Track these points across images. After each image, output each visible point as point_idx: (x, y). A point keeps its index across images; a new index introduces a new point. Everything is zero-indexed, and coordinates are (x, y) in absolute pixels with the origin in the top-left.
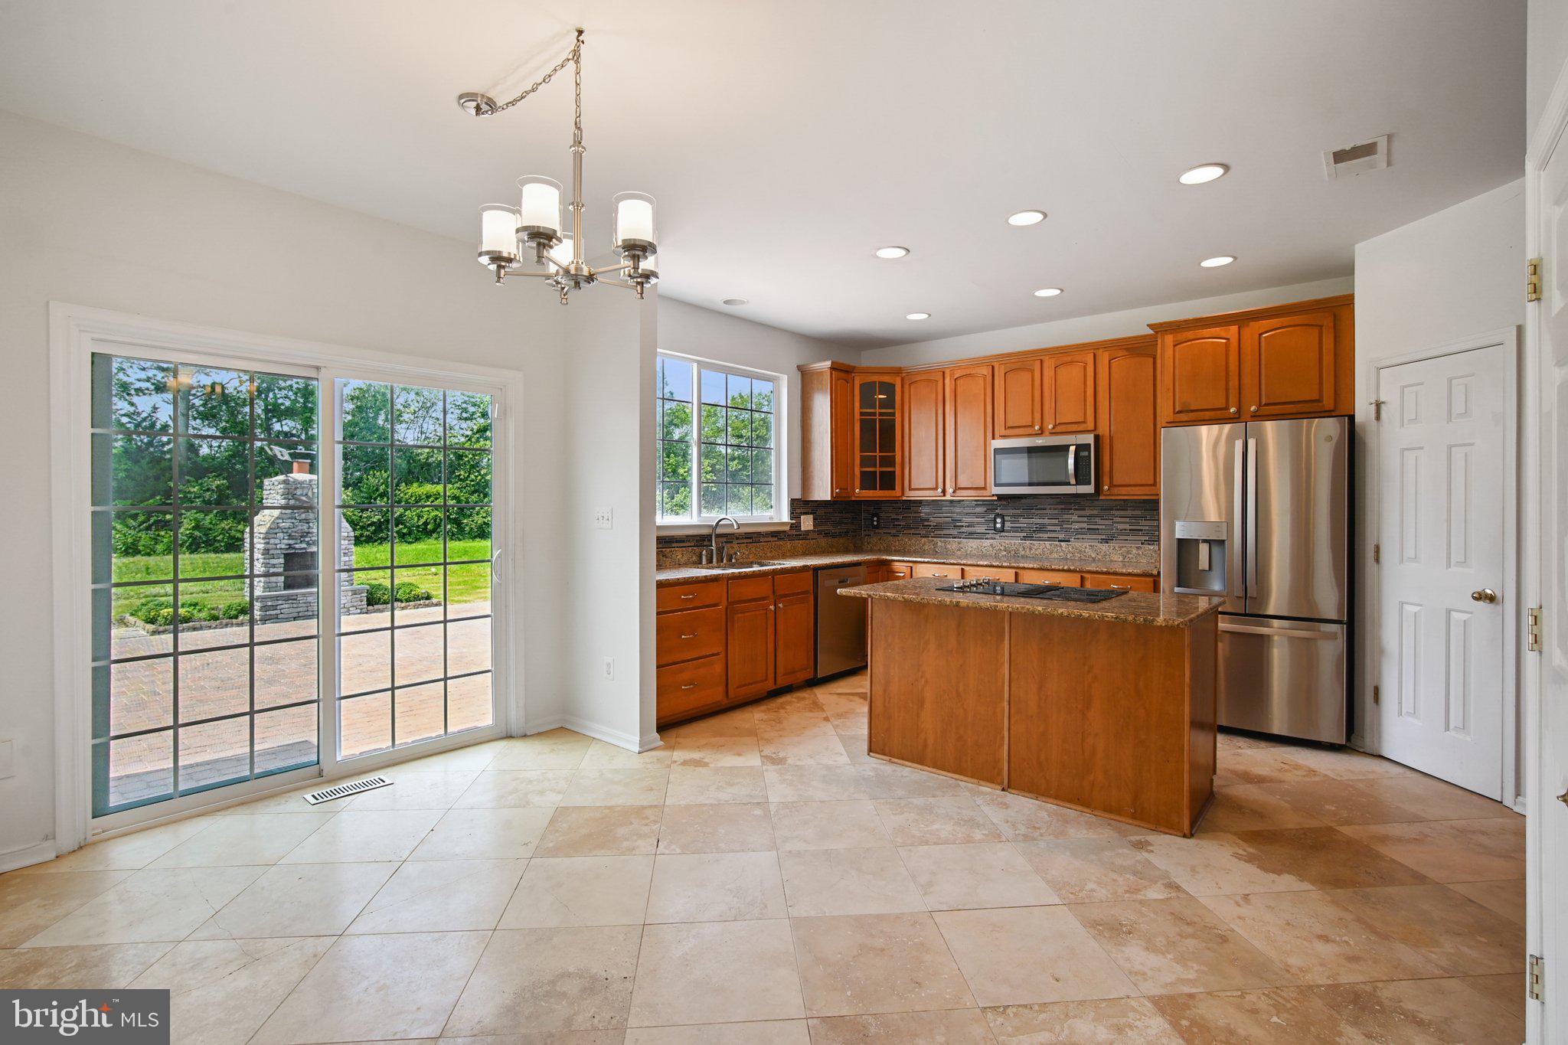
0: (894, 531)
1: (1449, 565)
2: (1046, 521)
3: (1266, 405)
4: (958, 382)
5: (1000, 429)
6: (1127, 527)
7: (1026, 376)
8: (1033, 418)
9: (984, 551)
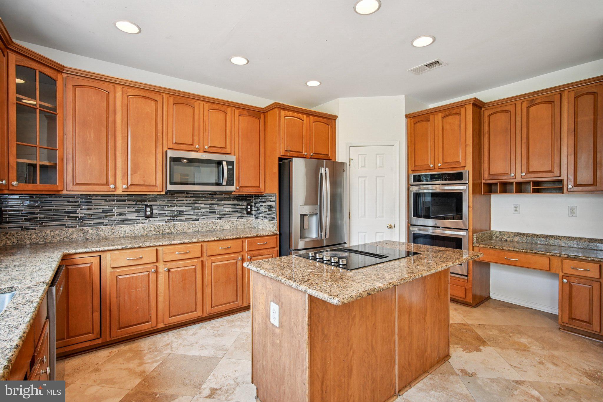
1: (376, 217)
2: (184, 208)
3: (315, 153)
5: (168, 143)
9: (136, 232)
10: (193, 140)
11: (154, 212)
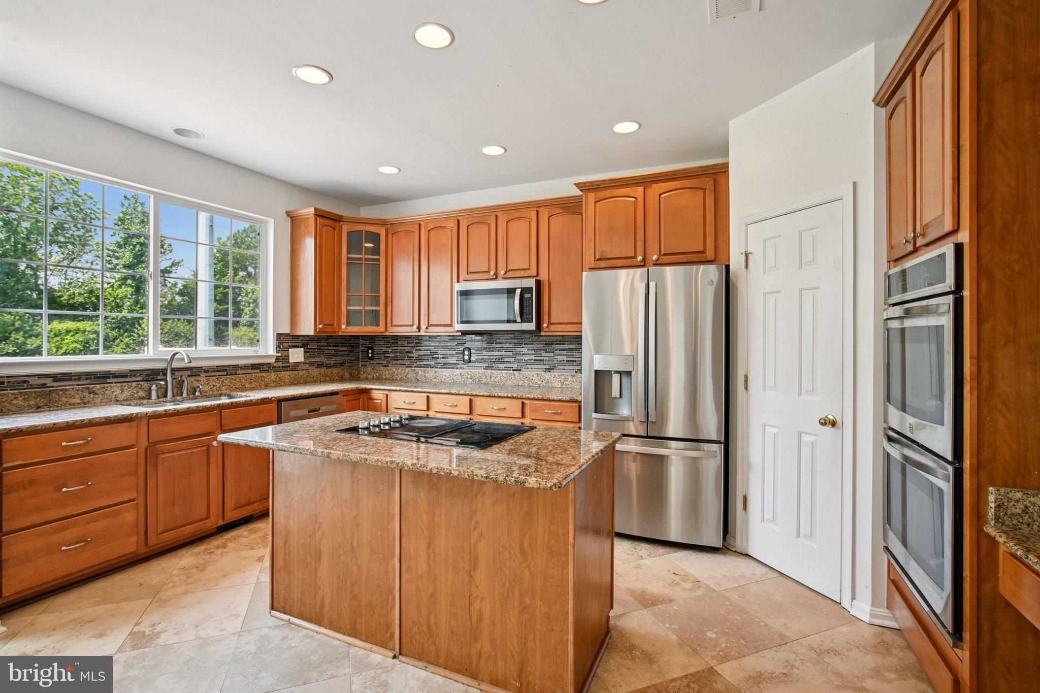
0: (385, 362)
1: (800, 394)
2: (503, 353)
3: (665, 255)
4: (431, 233)
5: (463, 273)
6: (565, 358)
7: (484, 229)
8: (489, 265)
9: (455, 379)
11: (473, 356)
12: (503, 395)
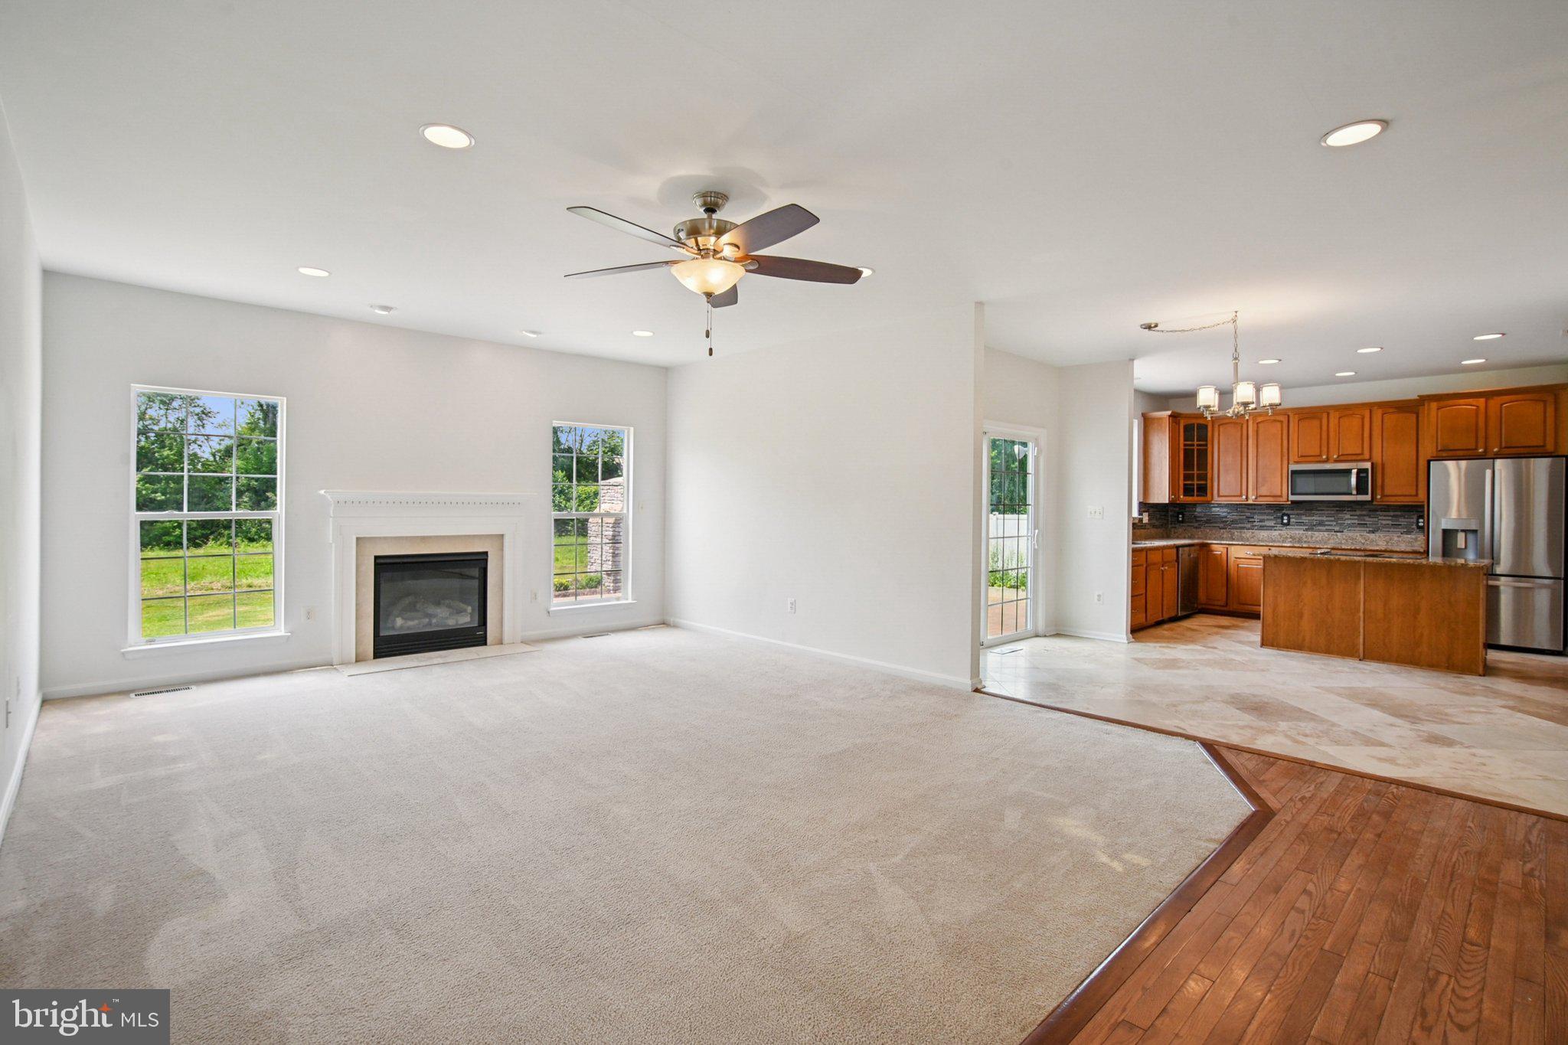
0: (1196, 525)
2: (1325, 519)
3: (1503, 449)
4: (1260, 425)
5: (1293, 457)
6: (1390, 522)
7: (1316, 423)
9: (1273, 537)
10: (1321, 451)
11: (1292, 520)
12: (1346, 548)
